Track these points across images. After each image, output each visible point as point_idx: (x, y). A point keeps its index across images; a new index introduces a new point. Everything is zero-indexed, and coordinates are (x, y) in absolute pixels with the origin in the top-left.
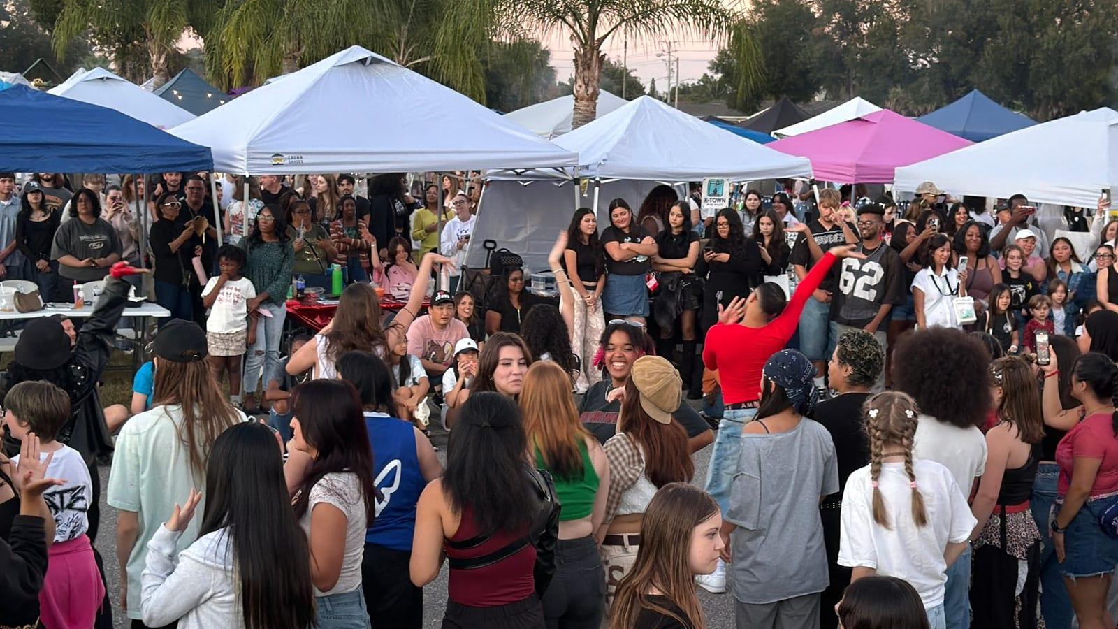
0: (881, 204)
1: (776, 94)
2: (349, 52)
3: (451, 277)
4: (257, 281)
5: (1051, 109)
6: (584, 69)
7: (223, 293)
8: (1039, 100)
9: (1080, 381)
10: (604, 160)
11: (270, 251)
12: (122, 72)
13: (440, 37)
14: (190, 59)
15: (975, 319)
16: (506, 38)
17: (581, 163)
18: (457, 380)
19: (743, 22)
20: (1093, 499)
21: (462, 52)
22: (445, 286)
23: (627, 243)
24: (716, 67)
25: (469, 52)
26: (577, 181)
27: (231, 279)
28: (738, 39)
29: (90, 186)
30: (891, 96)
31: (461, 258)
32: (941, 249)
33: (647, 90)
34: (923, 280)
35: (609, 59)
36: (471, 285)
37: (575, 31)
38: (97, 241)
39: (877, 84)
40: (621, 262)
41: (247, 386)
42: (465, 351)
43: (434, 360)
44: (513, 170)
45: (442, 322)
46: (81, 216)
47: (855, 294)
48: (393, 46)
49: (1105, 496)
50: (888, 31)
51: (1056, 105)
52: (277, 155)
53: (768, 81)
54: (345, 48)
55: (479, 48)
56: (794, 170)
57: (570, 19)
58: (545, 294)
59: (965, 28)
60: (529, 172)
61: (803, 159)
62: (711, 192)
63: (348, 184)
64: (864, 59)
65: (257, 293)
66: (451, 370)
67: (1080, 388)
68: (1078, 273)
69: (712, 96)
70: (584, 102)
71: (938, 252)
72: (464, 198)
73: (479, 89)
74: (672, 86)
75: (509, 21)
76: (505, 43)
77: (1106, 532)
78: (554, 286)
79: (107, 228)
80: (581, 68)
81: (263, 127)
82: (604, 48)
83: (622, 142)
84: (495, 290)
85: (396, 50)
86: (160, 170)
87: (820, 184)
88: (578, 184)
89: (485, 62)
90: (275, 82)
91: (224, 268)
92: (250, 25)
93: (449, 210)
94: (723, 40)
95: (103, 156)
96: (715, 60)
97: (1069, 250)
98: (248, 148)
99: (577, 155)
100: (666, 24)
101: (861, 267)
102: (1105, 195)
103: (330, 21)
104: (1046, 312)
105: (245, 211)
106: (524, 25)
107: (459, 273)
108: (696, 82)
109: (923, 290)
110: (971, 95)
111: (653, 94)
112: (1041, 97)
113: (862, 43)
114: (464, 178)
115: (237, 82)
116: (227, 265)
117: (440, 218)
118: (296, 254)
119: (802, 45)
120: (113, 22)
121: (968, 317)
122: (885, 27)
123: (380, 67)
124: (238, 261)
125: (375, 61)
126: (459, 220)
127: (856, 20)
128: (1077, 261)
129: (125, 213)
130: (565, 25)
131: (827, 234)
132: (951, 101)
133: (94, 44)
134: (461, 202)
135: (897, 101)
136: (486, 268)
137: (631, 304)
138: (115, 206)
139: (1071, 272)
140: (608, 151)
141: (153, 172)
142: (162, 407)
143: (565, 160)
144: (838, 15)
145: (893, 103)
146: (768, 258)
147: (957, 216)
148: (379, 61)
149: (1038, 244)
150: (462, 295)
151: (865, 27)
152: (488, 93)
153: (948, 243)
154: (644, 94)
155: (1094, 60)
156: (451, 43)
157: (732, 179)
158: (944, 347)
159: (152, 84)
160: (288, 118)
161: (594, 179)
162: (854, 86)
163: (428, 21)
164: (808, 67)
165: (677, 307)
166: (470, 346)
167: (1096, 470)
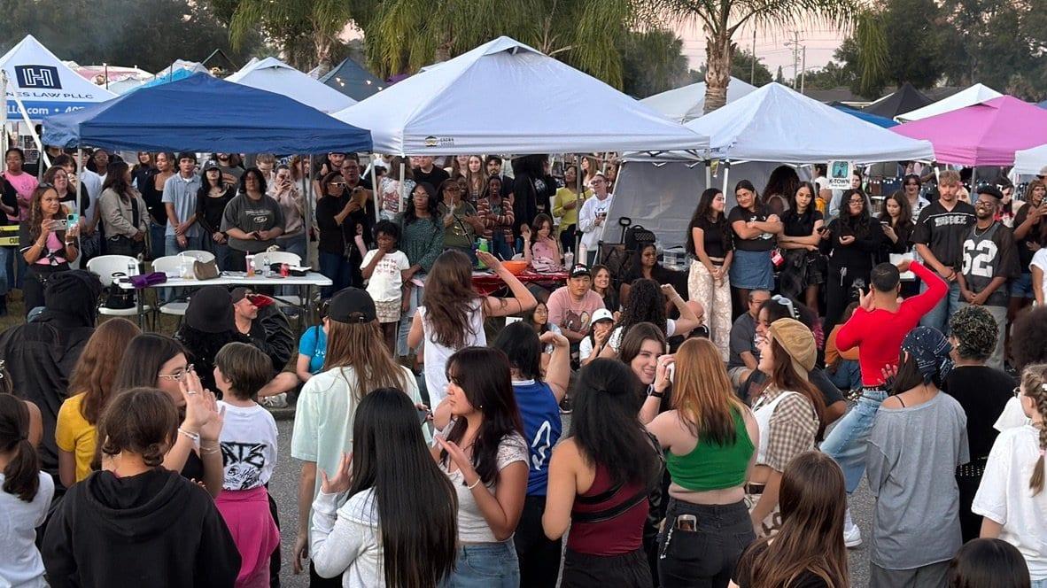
0: (998, 186)
1: (898, 79)
2: (495, 44)
3: (588, 252)
4: (410, 253)
6: (716, 58)
7: (380, 265)
10: (734, 143)
11: (423, 227)
12: (291, 62)
13: (581, 28)
14: (351, 49)
16: (642, 29)
17: (712, 146)
18: (593, 347)
19: (868, 13)
21: (602, 41)
22: (583, 260)
23: (753, 222)
24: (841, 55)
25: (607, 41)
26: (708, 163)
27: (389, 252)
28: (863, 28)
29: (261, 166)
30: (1011, 82)
31: (599, 234)
33: (775, 77)
34: (1041, 259)
35: (739, 48)
36: (607, 260)
37: (707, 22)
38: (261, 216)
39: (997, 72)
40: (748, 240)
42: (601, 321)
43: (572, 329)
44: (648, 152)
45: (579, 293)
46: (249, 193)
47: (973, 273)
48: (537, 36)
50: (1009, 21)
52: (431, 137)
53: (892, 68)
54: (493, 38)
55: (616, 38)
56: (915, 154)
57: (703, 10)
58: (676, 268)
60: (663, 154)
61: (925, 143)
62: (836, 174)
63: (496, 165)
64: (986, 47)
65: (410, 265)
66: (588, 338)
69: (837, 83)
70: (715, 89)
72: (601, 178)
73: (616, 76)
74: (799, 73)
75: (646, 13)
76: (642, 34)
78: (684, 261)
80: (713, 57)
81: (417, 111)
82: (735, 38)
83: (751, 126)
84: (630, 264)
85: (539, 39)
86: (325, 151)
87: (941, 166)
88: (709, 165)
89: (622, 52)
90: (428, 70)
91: (381, 242)
92: (407, 19)
93: (588, 189)
94: (848, 30)
95: (273, 138)
96: (840, 48)
98: (404, 131)
99: (708, 138)
100: (795, 15)
101: (976, 247)
103: (479, 14)
106: (660, 17)
107: (596, 248)
108: (821, 70)
109: (1042, 268)
111: (780, 80)
113: (983, 32)
114: (601, 159)
115: (394, 69)
116: (385, 239)
117: (579, 196)
118: (446, 228)
119: (924, 33)
120: (283, 15)
122: (1006, 17)
123: (526, 57)
124: (395, 236)
125: (521, 50)
126: (596, 199)
127: (977, 11)
129: (292, 190)
130: (698, 16)
131: (948, 215)
133: (266, 36)
134: (599, 181)
135: (1018, 87)
136: (622, 243)
137: (756, 279)
138: (283, 184)
140: (737, 134)
141: (318, 153)
142: (338, 368)
143: (696, 143)
144: (960, 6)
145: (1013, 90)
146: (895, 237)
148: (525, 51)
150: (598, 268)
151: (986, 17)
152: (625, 80)
154: (772, 81)
156: (591, 32)
157: (856, 161)
159: (317, 72)
160: (441, 104)
161: (724, 161)
162: (975, 73)
163: (571, 13)
164: (931, 55)
165: (803, 283)
166: (606, 316)
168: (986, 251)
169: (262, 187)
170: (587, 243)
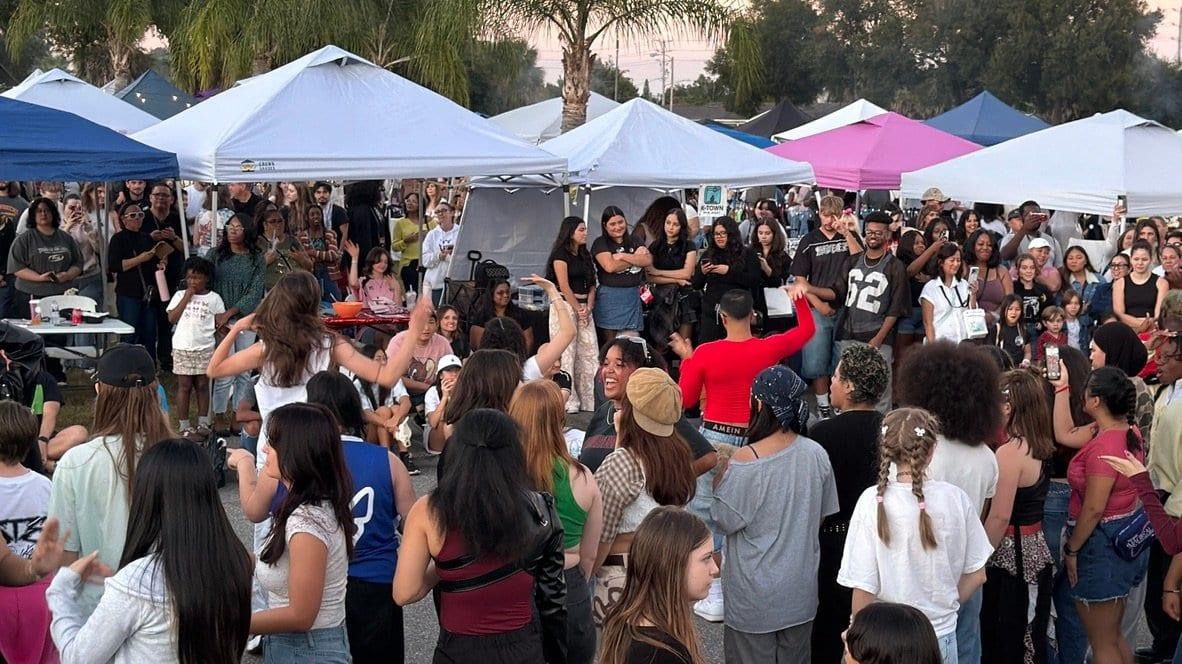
1: (776, 94)
2: (323, 53)
3: (433, 290)
4: (226, 295)
5: (1064, 111)
6: (573, 70)
7: (189, 309)
8: (1051, 101)
9: (1094, 396)
10: (595, 166)
11: (239, 264)
12: (82, 74)
13: (421, 36)
14: (153, 60)
15: (986, 332)
16: (490, 37)
17: (570, 170)
18: (441, 397)
19: (741, 20)
20: (1106, 520)
21: (444, 52)
23: (620, 254)
24: (712, 67)
25: (451, 52)
26: (566, 188)
27: (198, 293)
28: (735, 37)
29: (47, 195)
30: (897, 98)
31: (445, 269)
32: (951, 259)
33: (641, 92)
34: (932, 291)
35: (600, 59)
36: (455, 299)
37: (563, 30)
38: (57, 254)
39: (882, 85)
40: (614, 274)
41: (217, 406)
42: (448, 369)
43: (415, 379)
44: (499, 177)
45: (423, 338)
46: (39, 227)
47: (859, 306)
48: (371, 45)
49: (1119, 517)
50: (893, 30)
51: (1069, 106)
52: (247, 161)
53: (768, 82)
54: (319, 48)
55: (462, 48)
56: (795, 177)
57: (558, 17)
58: (533, 307)
59: (974, 27)
60: (516, 179)
61: (805, 165)
62: (708, 200)
63: (324, 192)
64: (869, 59)
65: (226, 308)
66: (434, 388)
67: (1093, 404)
68: (1093, 283)
69: (709, 98)
70: (573, 105)
71: (948, 261)
72: (446, 207)
73: (462, 91)
74: (667, 87)
75: (494, 19)
76: (490, 42)
77: (1121, 556)
79: (67, 239)
80: (570, 69)
81: (231, 132)
82: (594, 48)
83: (613, 146)
84: (481, 303)
85: (373, 49)
86: (123, 178)
87: (821, 190)
88: (568, 191)
89: (468, 63)
90: (245, 84)
91: (191, 281)
92: (219, 24)
93: (431, 219)
94: (720, 40)
95: (61, 163)
96: (712, 60)
97: (1084, 259)
98: (216, 154)
99: (566, 161)
100: (659, 22)
101: (864, 278)
102: (1121, 202)
103: (304, 18)
104: (1060, 325)
105: (215, 220)
106: (510, 23)
107: (442, 286)
108: (691, 84)
109: (932, 302)
110: (981, 95)
111: (647, 96)
112: (1054, 99)
114: (447, 185)
115: (204, 84)
116: (195, 278)
117: (421, 228)
118: (268, 265)
119: (803, 44)
120: (71, 20)
121: (979, 330)
122: (890, 26)
123: (357, 68)
124: (206, 274)
125: (351, 61)
126: (441, 230)
127: (859, 19)
128: (1092, 270)
129: (85, 223)
130: (553, 23)
131: (829, 244)
132: (960, 103)
133: (50, 44)
134: (444, 210)
135: (904, 104)
136: (471, 280)
137: (624, 318)
138: (74, 216)
139: (1086, 282)
140: (599, 156)
141: (115, 179)
142: (100, 438)
143: (552, 167)
144: (841, 13)
145: (899, 106)
146: (769, 270)
147: (967, 224)
148: (356, 62)
149: (1051, 254)
150: (444, 309)
151: (869, 26)
152: (473, 96)
153: (958, 253)
154: (637, 96)
155: (1109, 60)
156: (432, 42)
157: (730, 186)
158: (951, 361)
159: (114, 86)
160: (256, 124)
161: (584, 186)
162: (858, 88)
163: (407, 19)
164: (810, 67)
165: (675, 322)
166: (454, 363)
167: (1109, 489)
168: (875, 284)
169: (55, 220)
170: (432, 279)
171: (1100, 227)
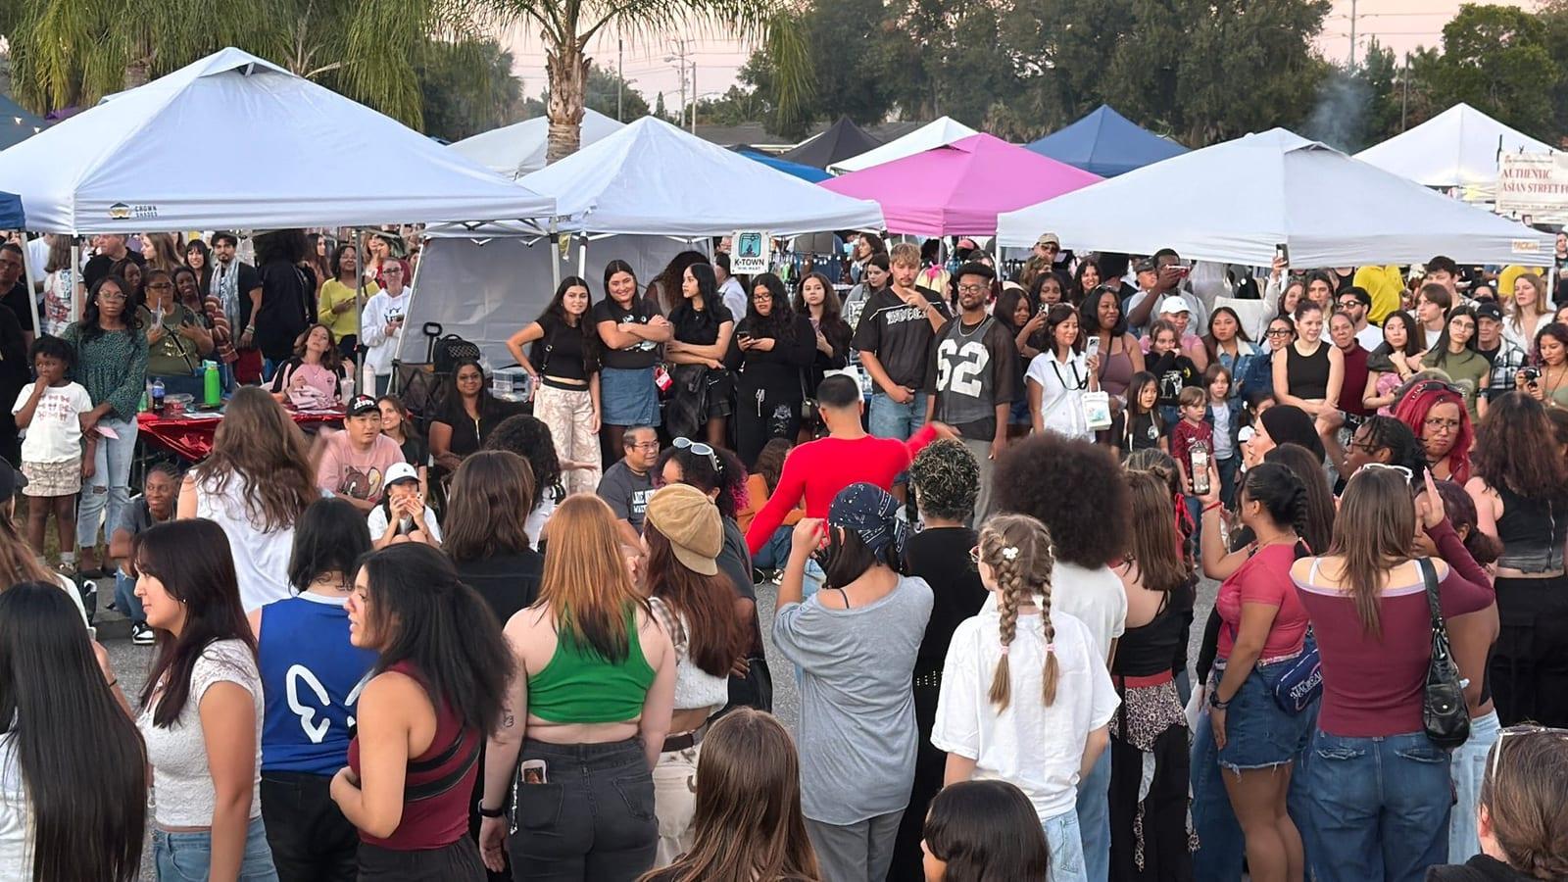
1: (832, 111)
2: (220, 57)
3: (377, 377)
4: (93, 386)
5: (1207, 132)
6: (561, 80)
7: (43, 406)
8: (1192, 120)
9: (1252, 500)
10: (592, 208)
13: (354, 35)
15: (1110, 422)
16: (448, 36)
17: (559, 213)
18: (389, 521)
19: (784, 12)
20: (1265, 662)
21: (387, 56)
22: (369, 389)
23: (628, 325)
24: (747, 75)
25: (396, 57)
26: (554, 238)
27: (53, 384)
28: (777, 35)
30: (990, 115)
31: (394, 348)
32: (1064, 324)
33: (653, 109)
34: (1041, 368)
35: (597, 66)
36: (407, 387)
37: (547, 26)
39: (971, 99)
40: (619, 349)
41: (84, 538)
42: (399, 482)
43: (355, 494)
44: (463, 223)
45: (365, 439)
47: (953, 389)
48: (287, 47)
49: (1282, 658)
50: (984, 26)
51: (1214, 126)
52: (119, 205)
53: (822, 95)
54: (216, 51)
55: (411, 50)
56: (856, 219)
57: (539, 9)
58: (513, 398)
59: (1089, 20)
60: (486, 226)
61: (870, 204)
62: (744, 251)
63: (227, 246)
64: (953, 63)
65: (93, 404)
66: (380, 508)
67: (1251, 510)
68: (1247, 355)
69: (744, 117)
70: (562, 127)
71: (1061, 328)
73: (412, 109)
74: (688, 102)
75: (453, 12)
76: (449, 44)
77: (1281, 707)
78: (525, 386)
80: (557, 78)
81: (97, 164)
82: (589, 50)
83: (617, 182)
84: (443, 393)
85: (290, 53)
87: (895, 237)
88: (557, 242)
89: (420, 71)
90: (114, 100)
91: (42, 370)
92: (77, 19)
94: (757, 39)
96: (747, 66)
97: (1234, 323)
98: (76, 196)
99: (553, 201)
100: (676, 16)
101: (958, 351)
102: (1281, 252)
103: (194, 11)
106: (475, 17)
107: (390, 370)
108: (720, 97)
109: (1041, 383)
110: (1098, 112)
111: (660, 114)
112: (1194, 114)
113: (949, 42)
115: (58, 101)
116: (47, 363)
117: (358, 292)
118: (151, 347)
119: (867, 44)
121: (1099, 419)
122: (979, 19)
123: (265, 77)
124: (63, 357)
125: (259, 69)
126: (385, 295)
127: (939, 11)
128: (1246, 339)
130: (532, 17)
131: (904, 308)
132: (1070, 123)
134: (390, 269)
135: (999, 122)
136: (428, 362)
137: (634, 410)
139: (1238, 354)
140: (596, 194)
143: (536, 209)
144: (915, 3)
145: (994, 125)
147: (1084, 279)
148: (266, 70)
149: (1194, 318)
151: (952, 20)
152: (427, 114)
153: (1073, 316)
154: (649, 114)
155: (1262, 63)
156: (369, 42)
157: (773, 233)
158: (1059, 459)
160: (132, 153)
161: (578, 234)
162: (940, 101)
163: (336, 12)
164: (876, 75)
165: (700, 416)
166: (406, 474)
167: (1271, 620)
168: (973, 358)
170: (376, 362)
171: (1254, 282)
